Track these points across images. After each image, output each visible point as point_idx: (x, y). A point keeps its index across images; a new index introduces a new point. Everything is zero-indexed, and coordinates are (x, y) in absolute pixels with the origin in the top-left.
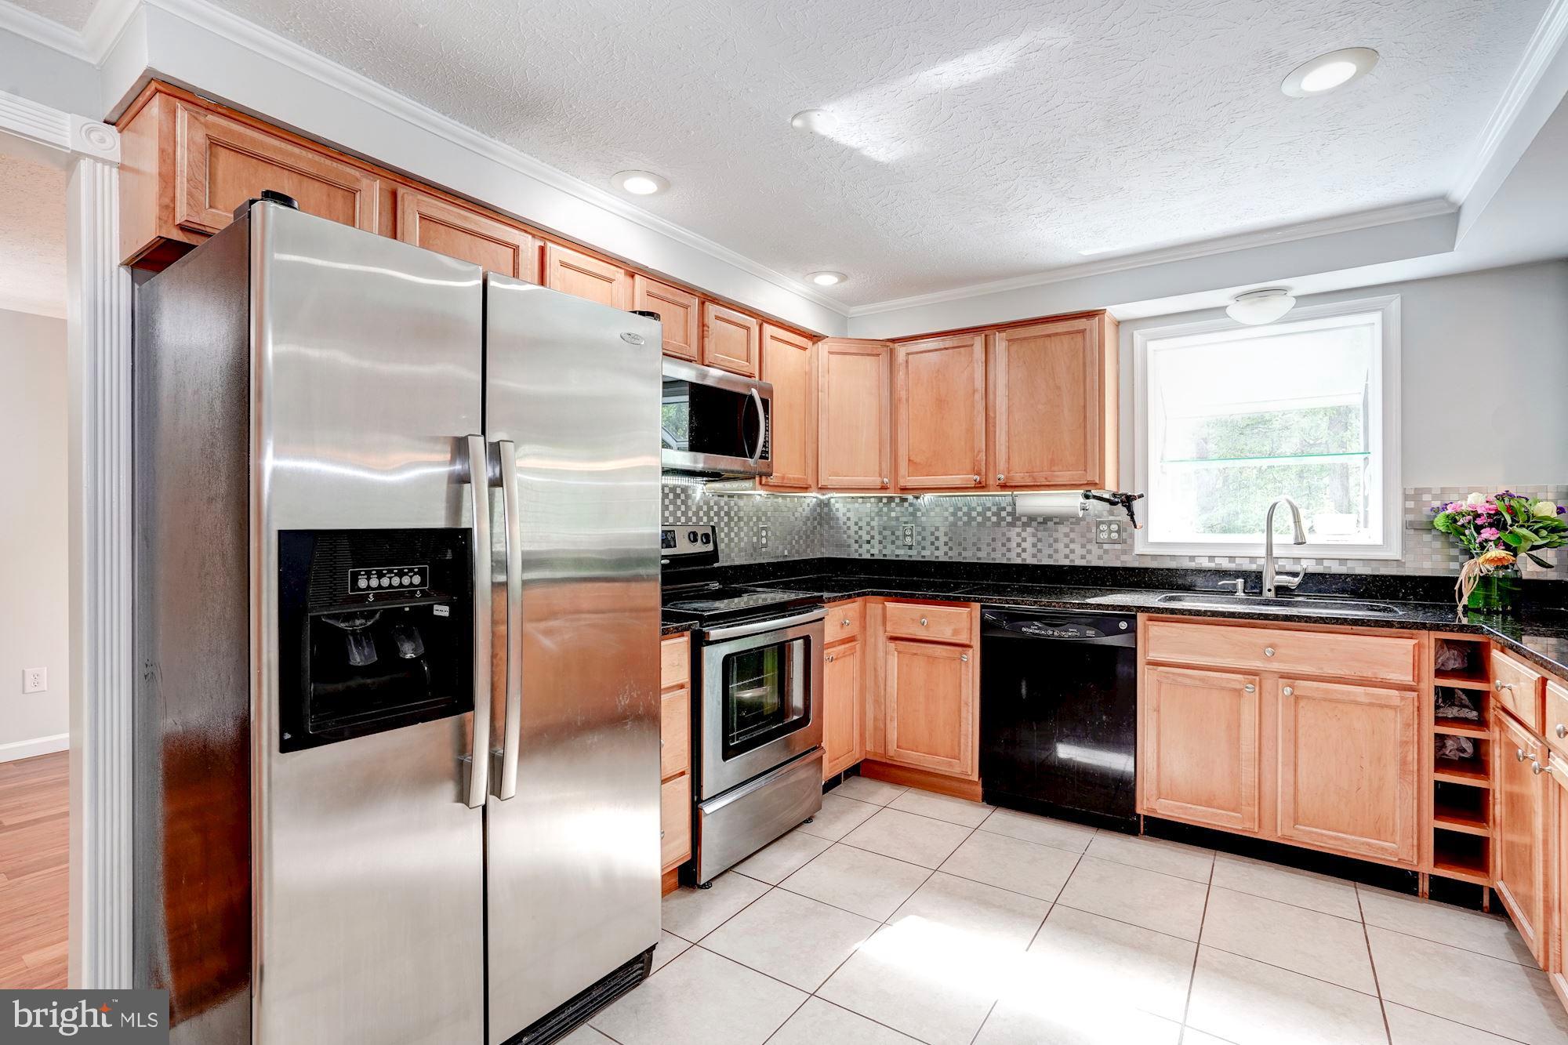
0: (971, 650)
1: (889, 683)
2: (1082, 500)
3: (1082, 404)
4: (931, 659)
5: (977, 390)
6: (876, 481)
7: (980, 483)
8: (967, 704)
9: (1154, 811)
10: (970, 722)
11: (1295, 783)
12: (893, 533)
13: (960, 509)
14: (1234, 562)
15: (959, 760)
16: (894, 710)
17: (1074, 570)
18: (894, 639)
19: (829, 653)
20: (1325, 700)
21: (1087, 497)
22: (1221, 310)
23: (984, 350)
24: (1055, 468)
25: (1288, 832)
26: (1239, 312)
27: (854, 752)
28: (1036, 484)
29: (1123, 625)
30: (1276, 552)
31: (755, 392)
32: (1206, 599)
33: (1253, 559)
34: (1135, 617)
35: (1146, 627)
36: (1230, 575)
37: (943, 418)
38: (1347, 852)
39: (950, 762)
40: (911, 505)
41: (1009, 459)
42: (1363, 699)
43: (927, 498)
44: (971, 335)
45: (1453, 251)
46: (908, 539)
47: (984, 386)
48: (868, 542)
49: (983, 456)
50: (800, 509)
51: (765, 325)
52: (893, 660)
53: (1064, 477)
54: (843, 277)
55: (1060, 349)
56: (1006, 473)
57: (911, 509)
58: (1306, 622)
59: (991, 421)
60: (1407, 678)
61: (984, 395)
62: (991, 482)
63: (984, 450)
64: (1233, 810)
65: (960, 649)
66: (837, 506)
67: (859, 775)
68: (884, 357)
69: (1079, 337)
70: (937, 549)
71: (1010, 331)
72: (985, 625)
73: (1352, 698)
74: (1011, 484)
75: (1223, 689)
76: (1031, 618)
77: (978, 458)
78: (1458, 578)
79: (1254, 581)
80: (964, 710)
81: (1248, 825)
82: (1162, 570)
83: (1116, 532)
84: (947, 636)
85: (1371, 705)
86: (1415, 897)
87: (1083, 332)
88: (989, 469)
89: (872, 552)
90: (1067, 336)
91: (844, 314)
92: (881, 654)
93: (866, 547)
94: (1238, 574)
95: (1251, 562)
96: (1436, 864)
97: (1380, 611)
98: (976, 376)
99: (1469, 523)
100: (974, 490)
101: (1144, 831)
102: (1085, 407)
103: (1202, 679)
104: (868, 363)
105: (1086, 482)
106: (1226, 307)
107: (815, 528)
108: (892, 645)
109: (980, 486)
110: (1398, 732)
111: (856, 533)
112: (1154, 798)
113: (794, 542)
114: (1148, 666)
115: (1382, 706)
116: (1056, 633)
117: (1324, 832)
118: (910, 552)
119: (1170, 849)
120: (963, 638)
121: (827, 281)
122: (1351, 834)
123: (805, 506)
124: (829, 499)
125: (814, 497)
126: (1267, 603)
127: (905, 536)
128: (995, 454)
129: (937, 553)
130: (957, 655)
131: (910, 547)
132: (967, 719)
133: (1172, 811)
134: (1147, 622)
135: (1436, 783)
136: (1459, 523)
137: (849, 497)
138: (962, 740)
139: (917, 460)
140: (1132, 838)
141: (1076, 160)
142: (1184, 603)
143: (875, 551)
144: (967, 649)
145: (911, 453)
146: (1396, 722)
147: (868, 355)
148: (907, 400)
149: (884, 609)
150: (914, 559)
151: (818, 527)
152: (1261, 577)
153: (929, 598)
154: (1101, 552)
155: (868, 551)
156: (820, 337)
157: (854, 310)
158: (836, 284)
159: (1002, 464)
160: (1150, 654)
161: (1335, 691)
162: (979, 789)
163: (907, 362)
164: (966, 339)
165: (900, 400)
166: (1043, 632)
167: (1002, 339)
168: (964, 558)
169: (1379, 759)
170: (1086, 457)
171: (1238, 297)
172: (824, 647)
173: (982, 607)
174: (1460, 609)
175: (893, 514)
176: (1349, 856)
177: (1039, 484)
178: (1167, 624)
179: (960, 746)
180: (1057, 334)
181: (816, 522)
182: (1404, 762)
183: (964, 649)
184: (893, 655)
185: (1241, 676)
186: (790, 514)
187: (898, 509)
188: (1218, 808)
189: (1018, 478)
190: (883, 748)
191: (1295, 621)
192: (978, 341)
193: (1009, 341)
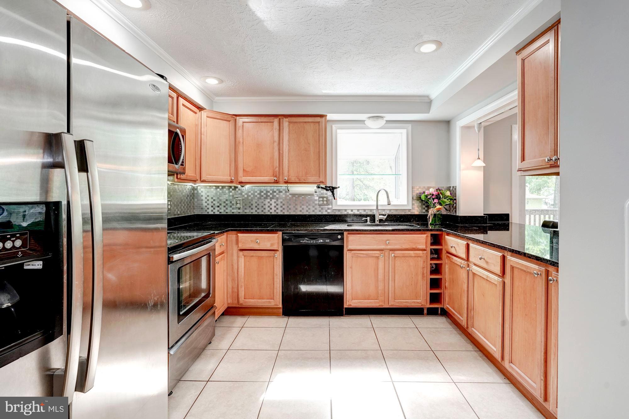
0: (278, 252)
1: (240, 270)
2: (315, 188)
3: (318, 151)
4: (260, 258)
5: (275, 141)
6: (228, 178)
7: (276, 181)
8: (277, 275)
9: (350, 305)
10: (278, 283)
11: (395, 286)
12: (231, 202)
13: (263, 192)
14: (365, 211)
15: (273, 299)
16: (242, 282)
17: (310, 216)
18: (242, 250)
19: (217, 259)
20: (403, 257)
21: (319, 187)
22: (363, 122)
23: (278, 124)
24: (308, 176)
25: (392, 303)
26: (369, 123)
27: (225, 305)
28: (300, 182)
29: (339, 237)
30: (379, 208)
31: (178, 131)
32: (359, 225)
33: (371, 210)
34: (343, 234)
35: (347, 237)
36: (365, 216)
37: (260, 152)
38: (408, 306)
39: (270, 301)
40: (239, 189)
41: (289, 171)
42: (413, 255)
43: (247, 187)
44: (273, 118)
45: (429, 113)
46: (238, 205)
47: (278, 140)
48: (218, 207)
49: (277, 169)
50: (185, 191)
51: (180, 98)
52: (242, 260)
53: (311, 179)
54: (221, 81)
55: (310, 129)
56: (288, 177)
57: (239, 192)
58: (398, 231)
59: (281, 155)
60: (424, 247)
61: (278, 144)
62: (281, 180)
63: (278, 167)
64: (376, 300)
65: (273, 252)
66: (202, 190)
67: (226, 315)
68: (232, 123)
69: (317, 125)
70: (252, 209)
71: (290, 118)
72: (284, 240)
73: (410, 255)
74: (289, 182)
75: (373, 257)
76: (303, 236)
77: (276, 170)
78: (428, 215)
79: (373, 217)
80: (275, 277)
81: (381, 304)
82: (342, 215)
83: (326, 201)
84: (268, 247)
85: (415, 257)
86: (423, 316)
87: (319, 122)
88: (280, 175)
89: (220, 211)
90: (313, 124)
91: (212, 100)
92: (235, 257)
93: (217, 209)
94: (367, 216)
95: (370, 211)
96: (430, 304)
97: (409, 226)
98: (275, 135)
99: (431, 197)
100: (273, 184)
101: (345, 314)
102: (319, 152)
103: (366, 254)
104: (224, 125)
105: (319, 182)
106: (365, 121)
107: (191, 200)
108: (241, 253)
109: (276, 182)
110: (422, 265)
111: (212, 202)
112: (351, 300)
113: (182, 207)
114: (348, 252)
115: (418, 257)
116: (314, 242)
117: (402, 301)
118: (239, 211)
119: (356, 318)
120: (275, 247)
121: (212, 82)
122: (410, 300)
123: (187, 189)
124: (197, 187)
125: (190, 186)
126: (377, 225)
127: (237, 203)
128: (283, 169)
129: (252, 211)
130: (273, 255)
131: (239, 209)
132: (277, 281)
133: (357, 304)
134: (348, 235)
135: (431, 279)
136: (428, 198)
137: (208, 186)
138: (275, 291)
139: (247, 170)
140: (342, 317)
141: (343, 53)
142: (353, 227)
143: (222, 211)
144: (277, 251)
145: (244, 167)
146: (421, 261)
147: (225, 120)
148: (243, 143)
149: (238, 236)
150: (241, 214)
151: (192, 200)
152: (375, 217)
153: (259, 231)
154: (320, 209)
155: (218, 211)
156: (202, 108)
157: (217, 98)
158: (217, 84)
159: (286, 173)
160: (349, 247)
161: (405, 253)
162: (281, 310)
163: (243, 126)
164: (271, 119)
165: (239, 142)
166: (309, 242)
167: (286, 121)
168: (264, 213)
169: (417, 274)
170: (319, 172)
171: (369, 118)
172: (215, 257)
173: (283, 233)
174: (429, 224)
175: (231, 194)
176: (409, 307)
177: (301, 182)
178: (355, 235)
179: (274, 294)
180: (308, 122)
181: (191, 197)
182: (423, 274)
183: (275, 252)
184: (242, 258)
185: (378, 252)
186: (180, 194)
187: (233, 191)
188: (372, 300)
189: (293, 180)
190: (237, 301)
191: (395, 231)
192: (276, 121)
193: (289, 122)
